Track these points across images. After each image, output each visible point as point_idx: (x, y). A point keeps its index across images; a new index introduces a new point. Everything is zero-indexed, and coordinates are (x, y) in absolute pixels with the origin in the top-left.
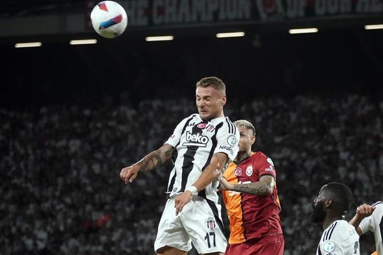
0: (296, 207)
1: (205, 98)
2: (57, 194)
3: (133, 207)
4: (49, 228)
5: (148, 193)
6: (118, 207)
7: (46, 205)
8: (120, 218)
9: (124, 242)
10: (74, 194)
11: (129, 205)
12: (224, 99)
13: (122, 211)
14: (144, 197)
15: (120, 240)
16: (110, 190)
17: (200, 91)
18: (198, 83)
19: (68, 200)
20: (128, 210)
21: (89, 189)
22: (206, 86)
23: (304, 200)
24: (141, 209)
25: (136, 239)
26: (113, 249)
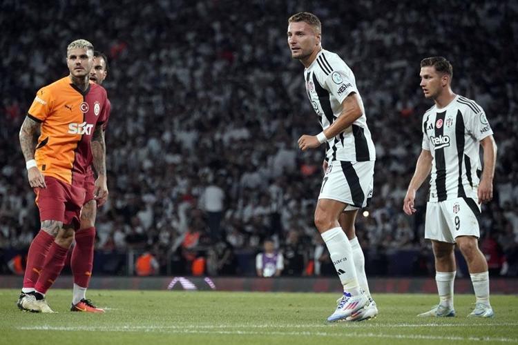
0: (355, 34)
1: (298, 33)
2: (60, 16)
3: (154, 33)
4: (50, 60)
5: (173, 16)
6: (135, 33)
7: (47, 32)
8: (138, 47)
9: (143, 76)
10: (80, 17)
11: (149, 31)
12: (318, 37)
13: (141, 38)
14: (168, 21)
15: (138, 74)
16: (125, 13)
17: (292, 27)
18: (291, 18)
19: (73, 25)
20: (148, 37)
21: (99, 11)
22: (298, 21)
23: (365, 24)
24: (164, 36)
25: (158, 73)
26: (130, 85)
